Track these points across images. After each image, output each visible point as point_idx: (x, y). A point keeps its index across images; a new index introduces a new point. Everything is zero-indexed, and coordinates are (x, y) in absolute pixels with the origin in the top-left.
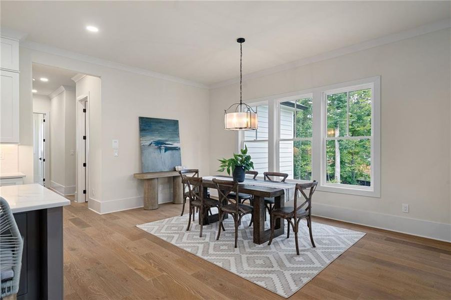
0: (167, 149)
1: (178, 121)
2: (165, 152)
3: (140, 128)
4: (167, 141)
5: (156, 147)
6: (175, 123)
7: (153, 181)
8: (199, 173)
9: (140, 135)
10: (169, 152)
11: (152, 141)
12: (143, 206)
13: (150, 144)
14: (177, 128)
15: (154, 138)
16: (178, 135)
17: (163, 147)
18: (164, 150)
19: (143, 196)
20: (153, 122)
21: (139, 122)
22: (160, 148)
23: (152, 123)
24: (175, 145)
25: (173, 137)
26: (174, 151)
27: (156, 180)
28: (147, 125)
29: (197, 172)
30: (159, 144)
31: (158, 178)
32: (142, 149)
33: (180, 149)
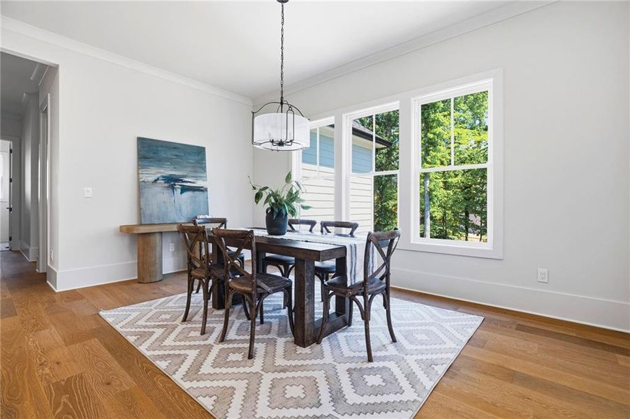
0: (184, 189)
1: (204, 148)
2: (181, 193)
3: (138, 154)
4: (184, 176)
5: (166, 185)
6: (200, 151)
7: (152, 237)
8: (227, 224)
9: (138, 165)
10: (187, 194)
11: (159, 175)
12: (136, 278)
13: (156, 181)
14: (204, 159)
15: (162, 171)
16: (204, 169)
17: (178, 186)
18: (179, 191)
19: (136, 261)
20: (162, 147)
21: (138, 145)
22: (173, 187)
23: (159, 149)
24: (199, 183)
25: (195, 172)
26: (197, 192)
27: (159, 235)
28: (149, 151)
29: (224, 221)
30: (171, 181)
31: (161, 233)
32: (141, 187)
33: (206, 190)
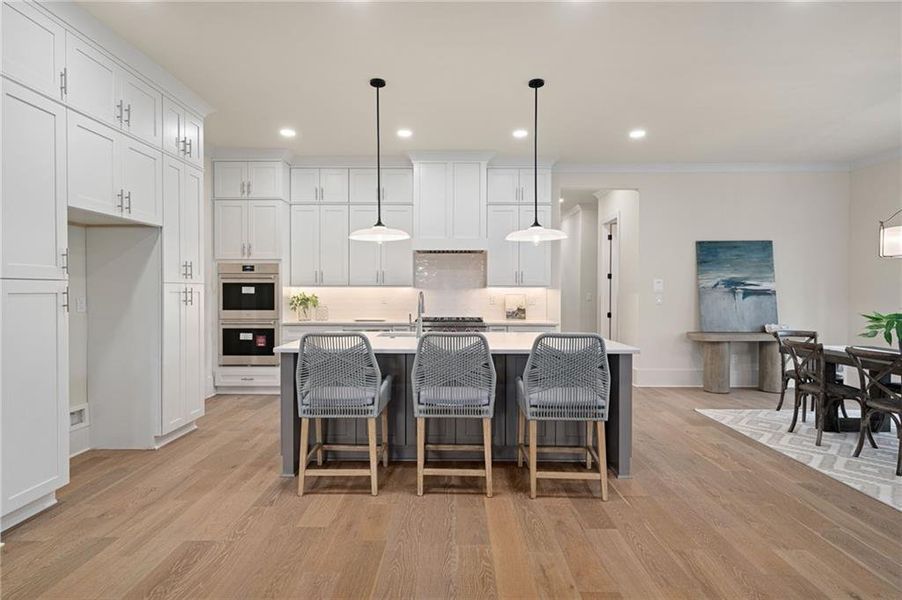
0: (747, 294)
1: (770, 242)
2: (743, 298)
3: (698, 259)
4: (747, 279)
5: (727, 289)
6: (766, 246)
7: (721, 347)
9: (698, 270)
10: (750, 299)
11: (719, 279)
12: (702, 386)
13: (715, 286)
14: (771, 255)
15: (722, 274)
16: (771, 268)
17: (740, 290)
18: (741, 296)
19: (702, 369)
20: (721, 247)
21: (697, 250)
22: (734, 292)
23: (719, 250)
24: (765, 286)
25: (761, 272)
26: (762, 297)
27: (727, 345)
28: (709, 253)
29: (813, 336)
30: (732, 285)
31: (729, 342)
32: (701, 293)
33: (774, 293)
